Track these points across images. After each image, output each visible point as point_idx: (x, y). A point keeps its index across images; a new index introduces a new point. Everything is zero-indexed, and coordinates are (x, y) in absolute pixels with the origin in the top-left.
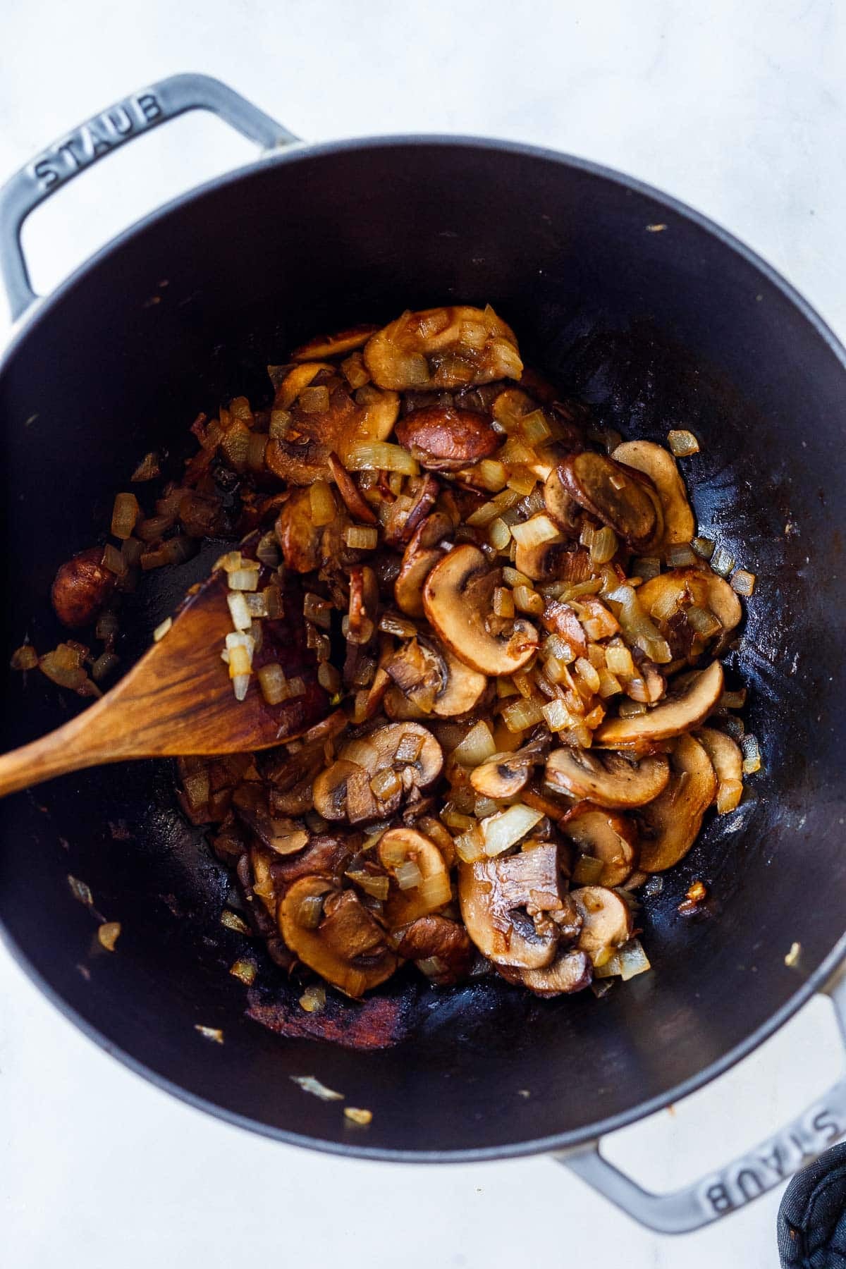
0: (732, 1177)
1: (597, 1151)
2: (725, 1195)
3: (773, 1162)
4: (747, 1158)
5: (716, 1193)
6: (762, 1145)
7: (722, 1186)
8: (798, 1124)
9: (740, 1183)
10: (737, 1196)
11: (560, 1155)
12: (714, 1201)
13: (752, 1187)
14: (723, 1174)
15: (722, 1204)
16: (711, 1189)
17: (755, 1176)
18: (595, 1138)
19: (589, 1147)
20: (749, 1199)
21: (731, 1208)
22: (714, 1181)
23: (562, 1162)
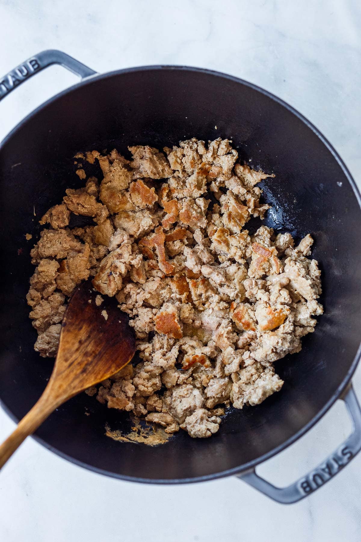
0: (311, 478)
1: (254, 472)
2: (309, 485)
3: (327, 470)
4: (316, 470)
5: (305, 485)
6: (322, 464)
7: (307, 482)
8: (336, 454)
9: (314, 480)
10: (314, 485)
11: (239, 475)
12: (304, 489)
13: (319, 481)
14: (307, 477)
15: (308, 489)
16: (302, 484)
17: (321, 477)
18: (253, 466)
19: (251, 471)
20: (319, 486)
21: (312, 491)
22: (303, 480)
23: (239, 478)
